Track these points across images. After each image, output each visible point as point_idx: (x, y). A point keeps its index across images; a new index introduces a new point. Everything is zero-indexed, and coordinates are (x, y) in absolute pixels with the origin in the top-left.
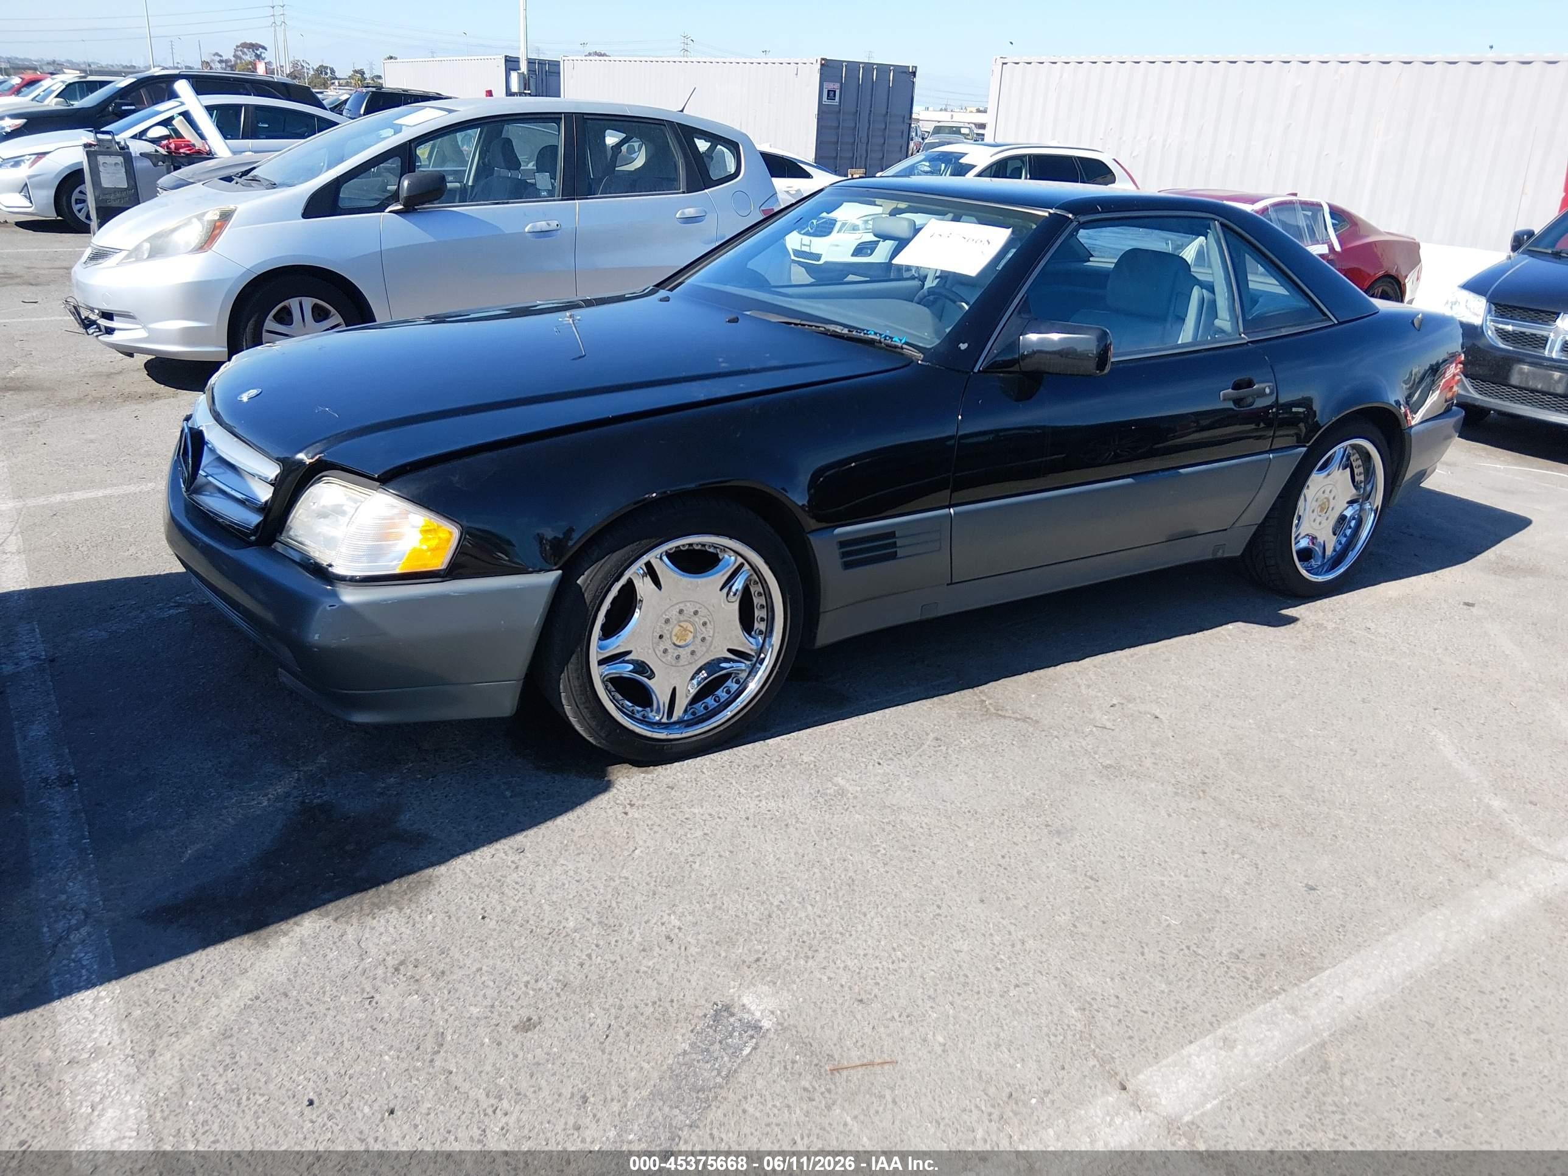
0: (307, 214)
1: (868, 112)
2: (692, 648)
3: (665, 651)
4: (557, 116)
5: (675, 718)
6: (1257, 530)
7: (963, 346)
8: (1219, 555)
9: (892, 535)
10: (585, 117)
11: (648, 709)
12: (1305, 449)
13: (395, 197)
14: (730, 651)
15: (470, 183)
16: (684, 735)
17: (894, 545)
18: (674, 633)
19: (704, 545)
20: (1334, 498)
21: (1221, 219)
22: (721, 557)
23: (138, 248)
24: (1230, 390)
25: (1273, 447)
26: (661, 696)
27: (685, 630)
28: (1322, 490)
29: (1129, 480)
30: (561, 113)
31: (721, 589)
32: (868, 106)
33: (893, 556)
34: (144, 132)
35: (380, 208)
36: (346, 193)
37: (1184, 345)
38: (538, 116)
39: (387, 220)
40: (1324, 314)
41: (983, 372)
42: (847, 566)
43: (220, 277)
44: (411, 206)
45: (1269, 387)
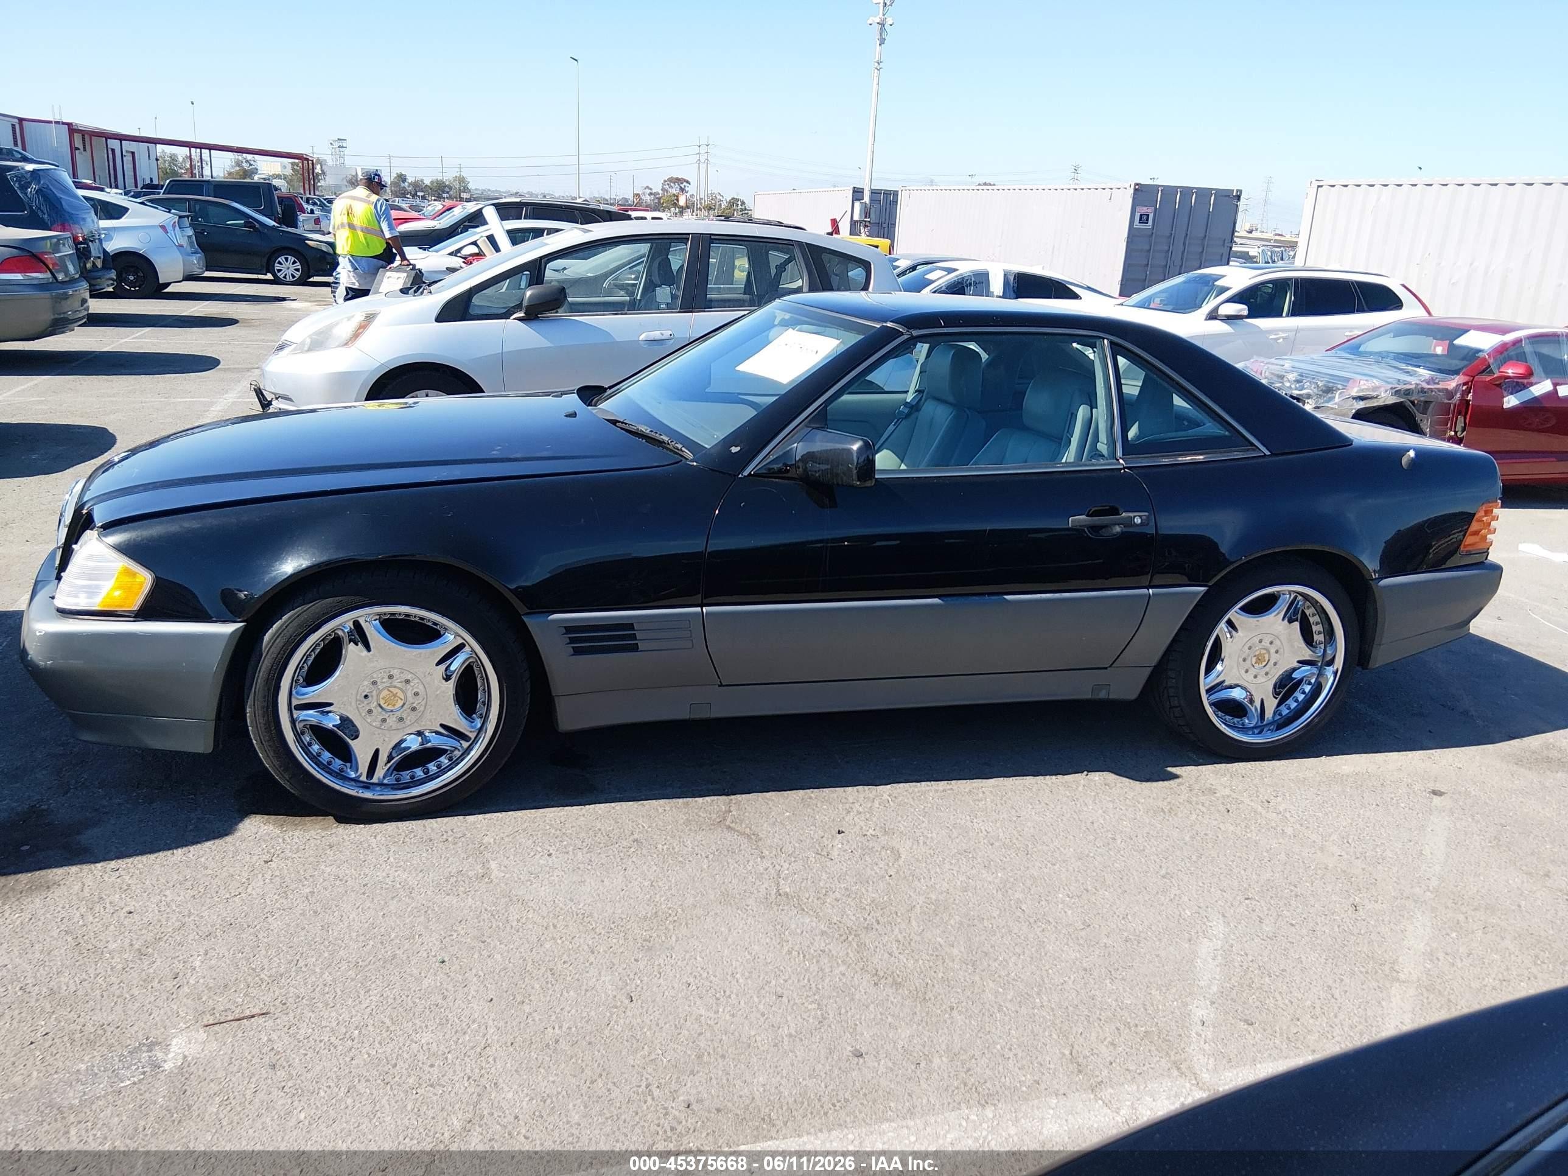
0: (439, 319)
1: (1184, 235)
2: (398, 714)
3: (370, 712)
4: (684, 236)
5: (375, 780)
6: (1152, 673)
7: (734, 450)
8: (1103, 695)
9: (630, 626)
10: (713, 237)
11: (348, 765)
12: (1202, 589)
13: (518, 307)
14: (442, 725)
15: (638, 298)
16: (382, 797)
17: (634, 637)
18: (381, 696)
19: (423, 619)
20: (1277, 652)
21: (1111, 338)
22: (442, 633)
23: (303, 343)
24: (1084, 517)
25: (1152, 584)
26: (363, 759)
27: (395, 695)
28: (1260, 637)
29: (936, 601)
30: (689, 234)
31: (438, 664)
32: (1185, 228)
33: (635, 648)
34: (459, 250)
35: (506, 315)
36: (476, 300)
37: (1067, 464)
38: (666, 237)
39: (512, 325)
40: (1252, 444)
41: (755, 475)
42: (577, 652)
43: (359, 370)
44: (533, 313)
45: (1140, 517)
